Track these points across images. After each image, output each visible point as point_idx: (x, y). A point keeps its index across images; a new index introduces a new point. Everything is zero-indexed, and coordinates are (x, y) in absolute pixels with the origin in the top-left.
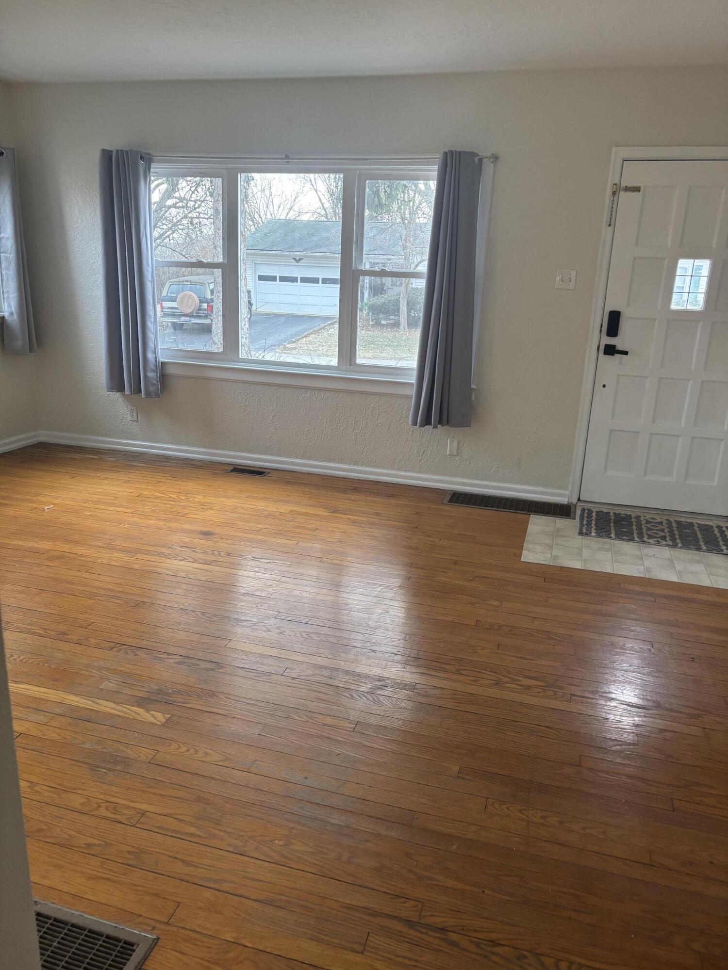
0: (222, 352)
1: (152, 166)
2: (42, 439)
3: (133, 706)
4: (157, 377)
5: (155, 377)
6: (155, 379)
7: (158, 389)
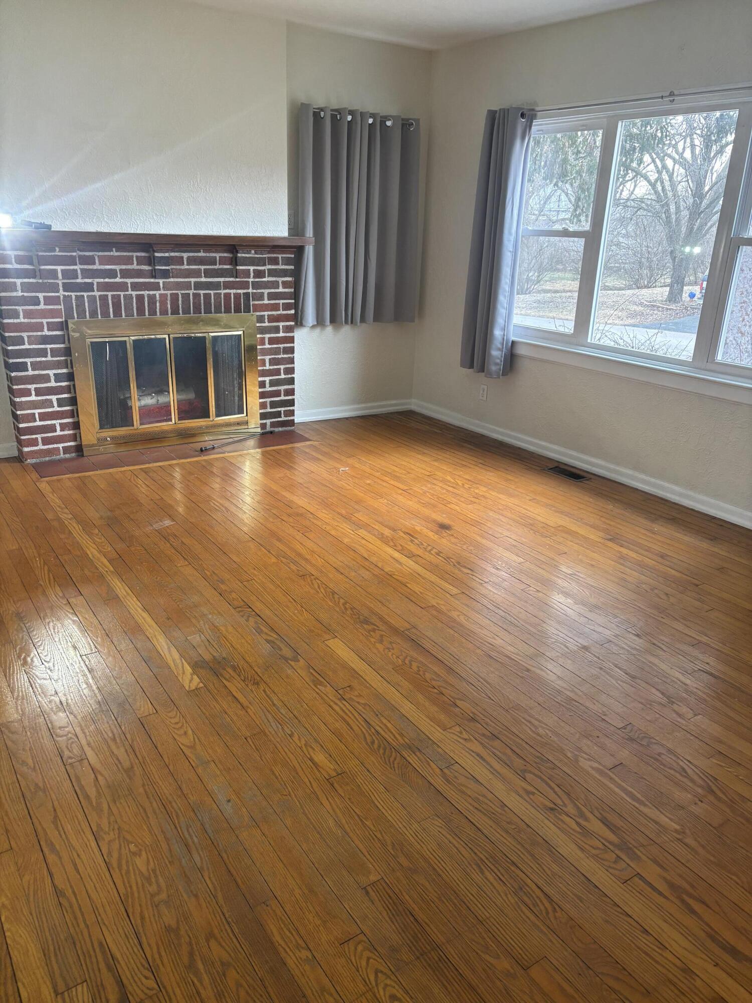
0: (572, 334)
1: (534, 123)
2: (413, 407)
3: (189, 664)
4: (502, 357)
5: (500, 356)
6: (498, 358)
7: (500, 370)
